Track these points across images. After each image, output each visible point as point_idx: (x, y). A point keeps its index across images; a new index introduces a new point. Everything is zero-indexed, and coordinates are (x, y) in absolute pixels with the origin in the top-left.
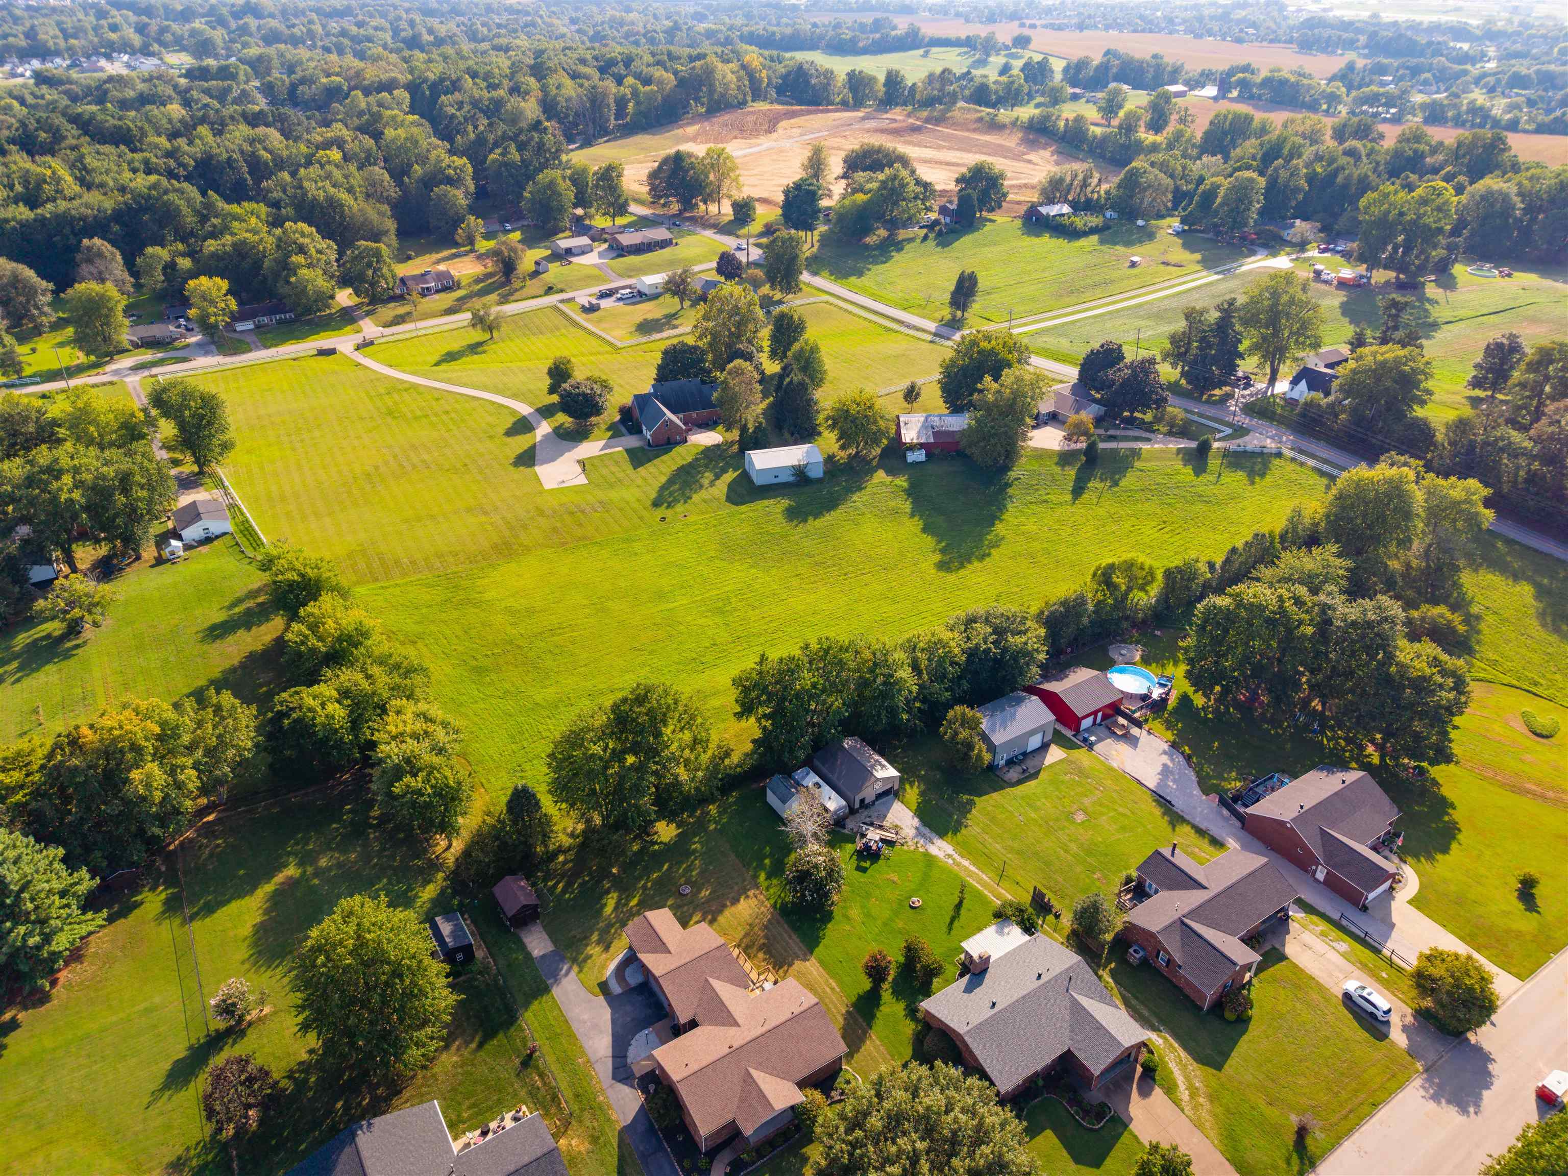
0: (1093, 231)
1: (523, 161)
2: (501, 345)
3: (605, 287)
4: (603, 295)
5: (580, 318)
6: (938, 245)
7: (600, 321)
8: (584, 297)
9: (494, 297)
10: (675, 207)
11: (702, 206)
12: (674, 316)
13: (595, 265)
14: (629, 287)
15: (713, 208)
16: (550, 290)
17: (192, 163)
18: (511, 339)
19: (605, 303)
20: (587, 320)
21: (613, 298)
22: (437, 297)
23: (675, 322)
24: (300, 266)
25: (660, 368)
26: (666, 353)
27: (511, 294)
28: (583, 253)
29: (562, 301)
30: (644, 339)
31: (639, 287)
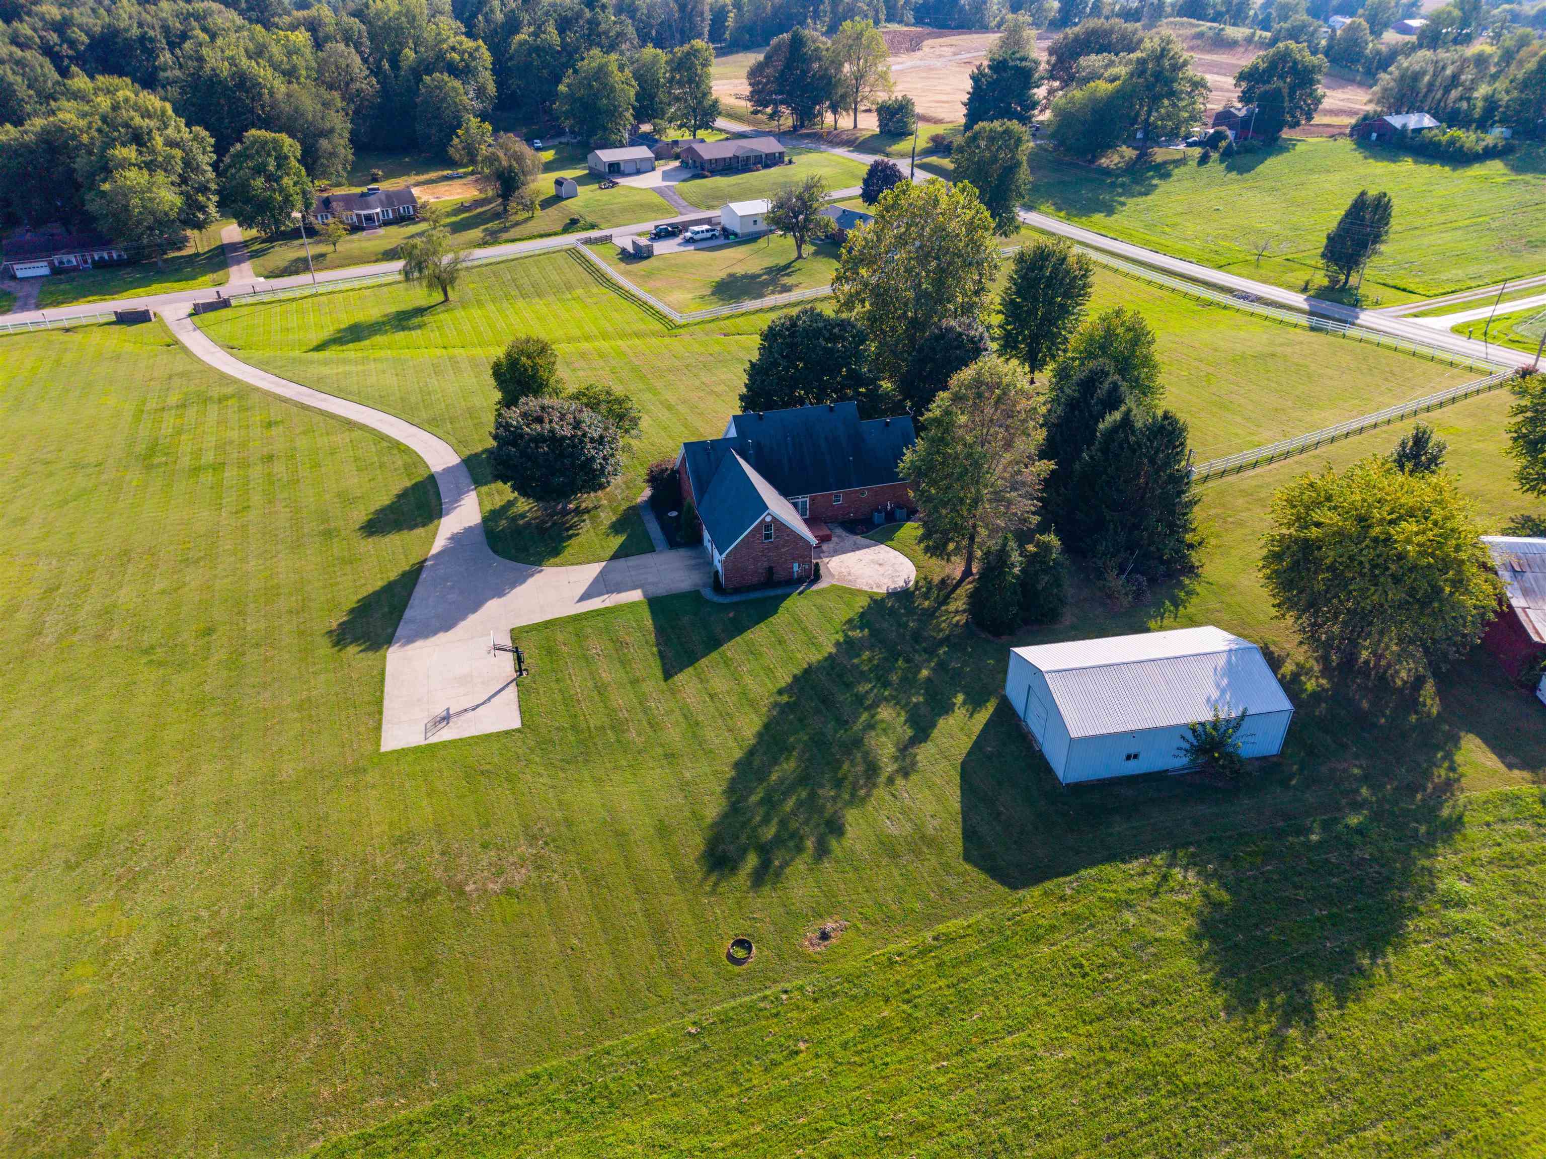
0: (1489, 154)
1: (564, 44)
2: (460, 313)
3: (664, 221)
4: (661, 234)
5: (614, 271)
6: (1229, 169)
7: (648, 276)
8: (624, 239)
9: (476, 234)
10: (788, 120)
11: (829, 117)
12: (784, 269)
13: (654, 190)
14: (708, 221)
15: (845, 122)
16: (572, 225)
17: (84, 39)
18: (480, 303)
19: (661, 248)
20: (626, 274)
21: (679, 240)
22: (382, 231)
23: (787, 281)
24: (125, 164)
25: (756, 372)
26: (770, 335)
27: (506, 230)
28: (638, 172)
29: (588, 242)
30: (726, 310)
31: (726, 222)
